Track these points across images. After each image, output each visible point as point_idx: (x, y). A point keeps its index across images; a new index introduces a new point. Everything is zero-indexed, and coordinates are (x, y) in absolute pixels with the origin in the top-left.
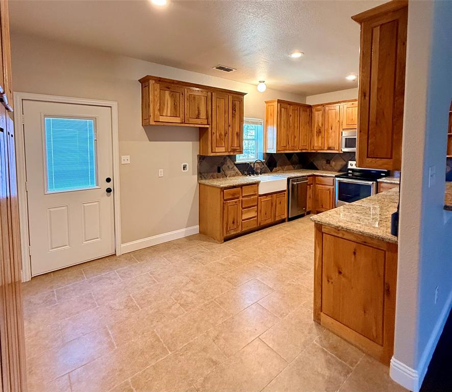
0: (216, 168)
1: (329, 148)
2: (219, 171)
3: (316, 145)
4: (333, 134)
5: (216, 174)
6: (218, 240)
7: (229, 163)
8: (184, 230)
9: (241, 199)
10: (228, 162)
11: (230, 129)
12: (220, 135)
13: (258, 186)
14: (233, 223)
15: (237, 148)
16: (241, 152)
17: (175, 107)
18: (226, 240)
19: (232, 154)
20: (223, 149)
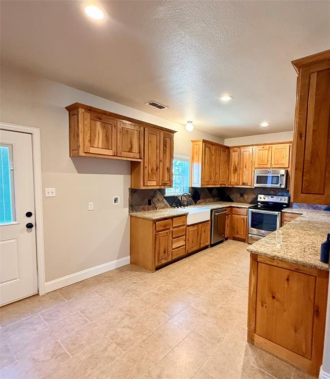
0: (147, 201)
1: (243, 184)
2: (150, 204)
3: (232, 181)
4: (247, 172)
5: (146, 206)
6: (149, 270)
8: (115, 261)
9: (171, 230)
10: (158, 195)
11: (162, 164)
12: (152, 170)
13: (186, 217)
14: (165, 252)
15: (167, 182)
16: (171, 186)
17: (107, 138)
18: (157, 269)
19: (162, 187)
20: (154, 183)
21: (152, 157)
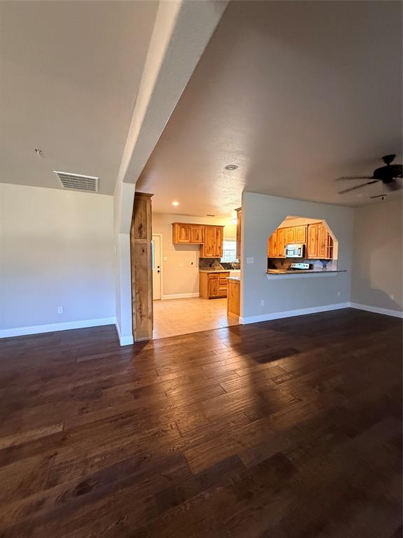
0: (209, 264)
2: (211, 266)
5: (209, 268)
6: (206, 298)
7: (216, 262)
8: (191, 294)
9: (219, 280)
11: (215, 245)
12: (210, 248)
13: (229, 274)
14: (214, 291)
15: (220, 254)
16: (223, 257)
17: (187, 235)
18: (210, 298)
19: (217, 257)
20: (211, 255)
21: (209, 242)
